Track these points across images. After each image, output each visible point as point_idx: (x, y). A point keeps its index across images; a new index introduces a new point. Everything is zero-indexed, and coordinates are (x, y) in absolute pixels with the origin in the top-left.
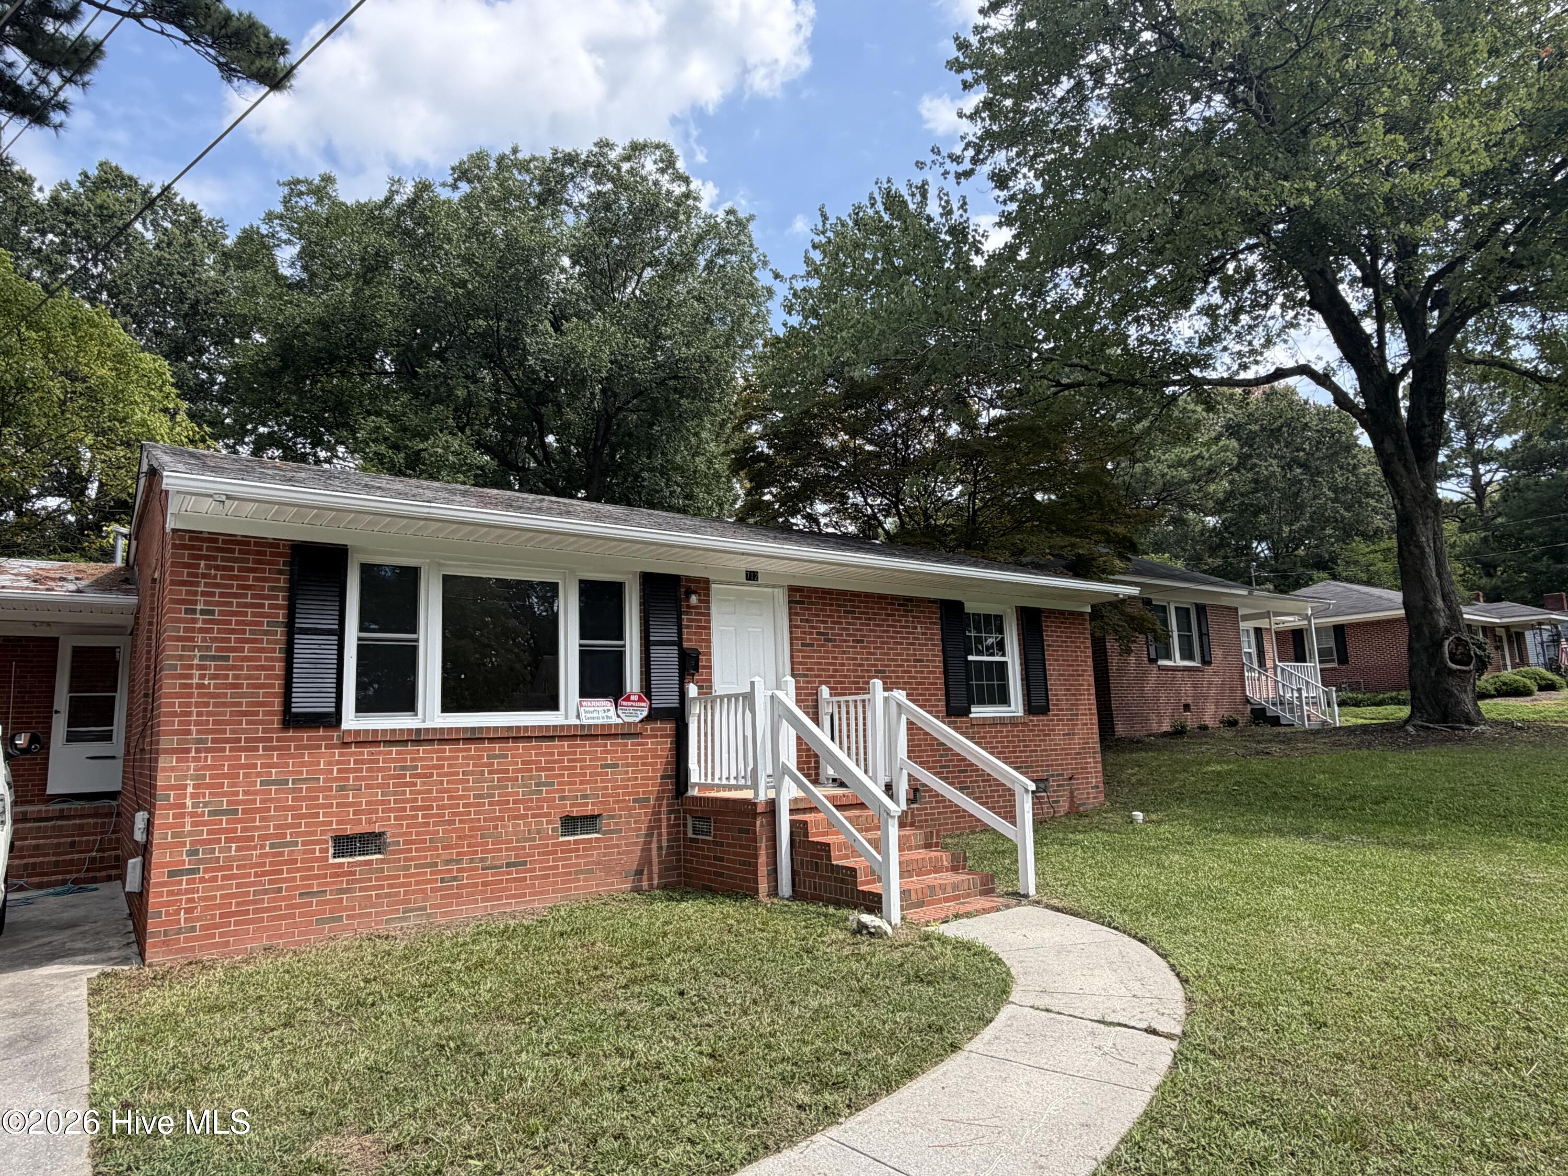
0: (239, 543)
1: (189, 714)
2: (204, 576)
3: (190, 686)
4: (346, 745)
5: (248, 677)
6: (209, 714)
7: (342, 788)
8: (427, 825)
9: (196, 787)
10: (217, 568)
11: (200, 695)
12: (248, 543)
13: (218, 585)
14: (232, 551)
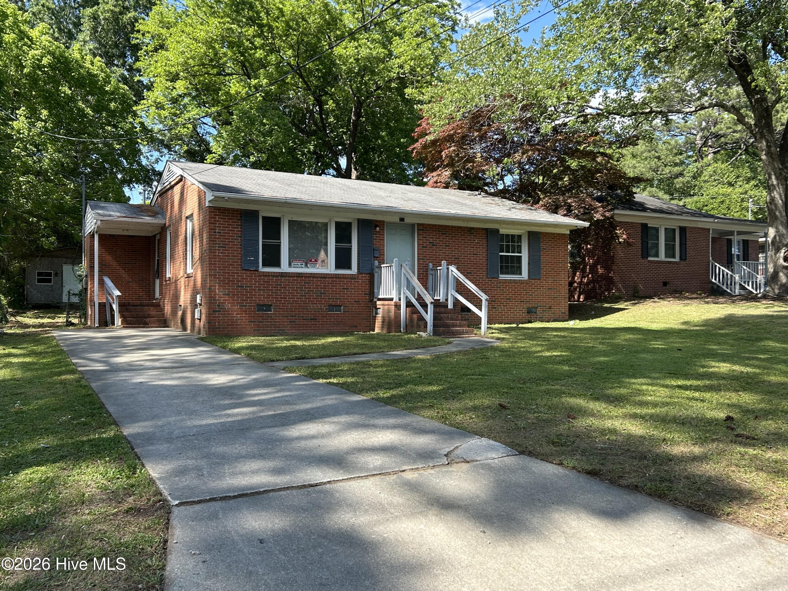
0: (227, 210)
1: (216, 264)
2: (218, 221)
3: (215, 255)
4: (260, 276)
5: (231, 253)
6: (221, 264)
7: (259, 290)
8: (285, 303)
9: (219, 286)
10: (221, 218)
11: (219, 258)
12: (229, 210)
13: (221, 224)
14: (225, 213)
